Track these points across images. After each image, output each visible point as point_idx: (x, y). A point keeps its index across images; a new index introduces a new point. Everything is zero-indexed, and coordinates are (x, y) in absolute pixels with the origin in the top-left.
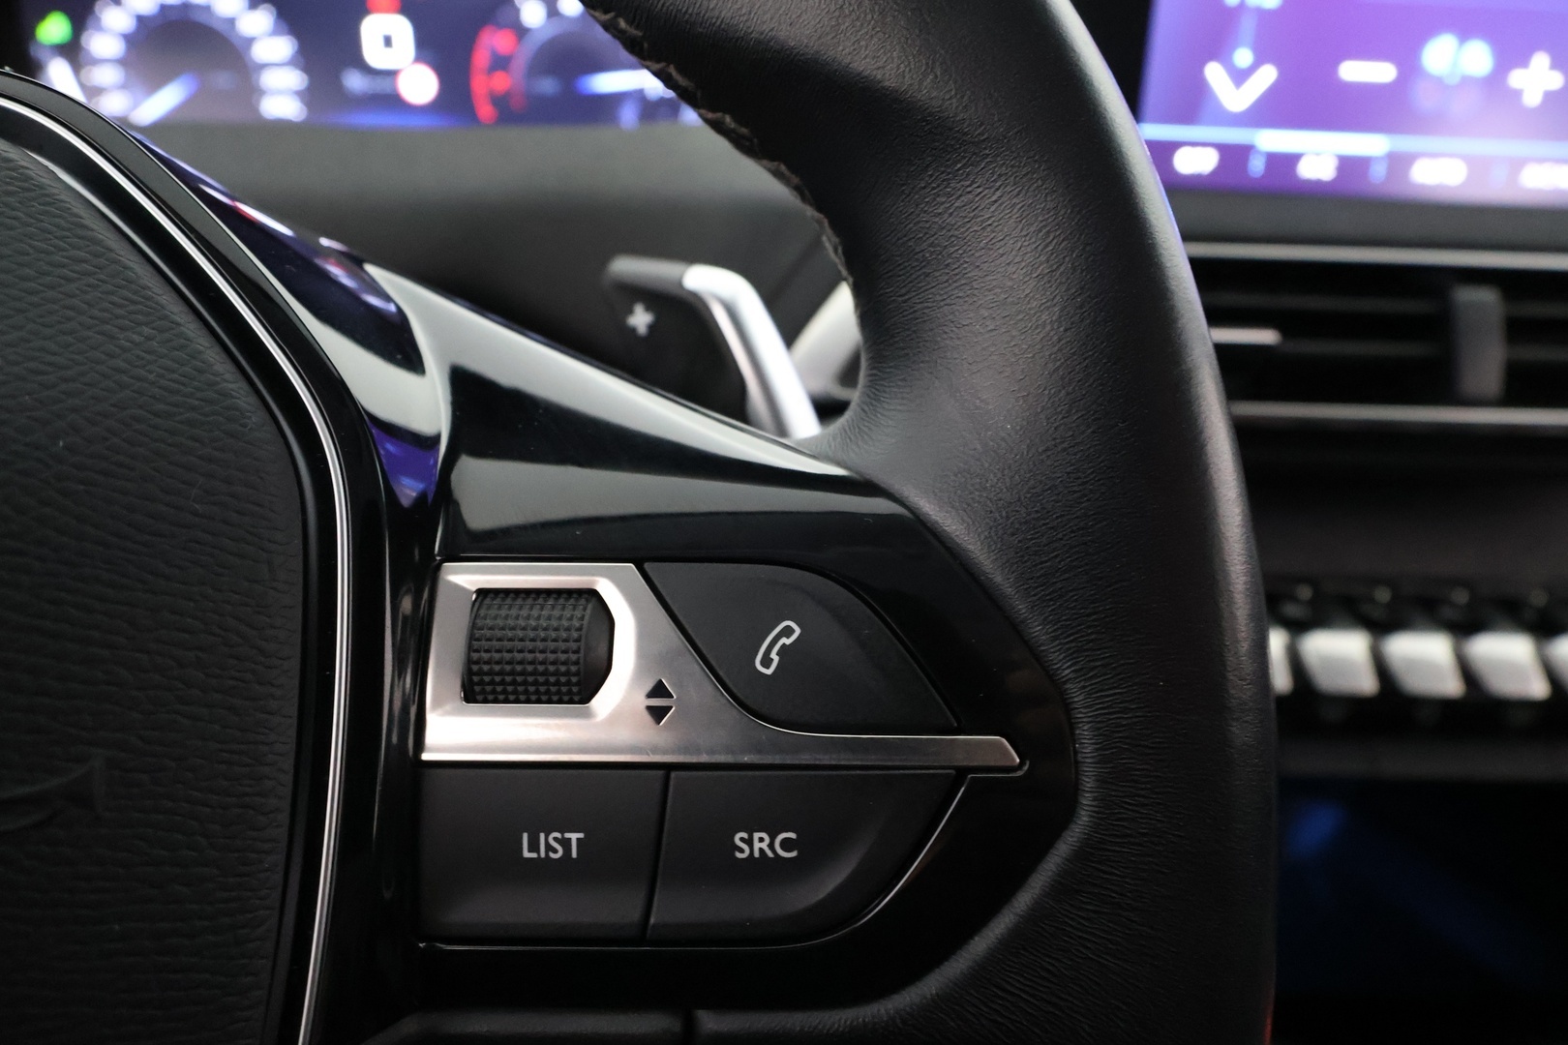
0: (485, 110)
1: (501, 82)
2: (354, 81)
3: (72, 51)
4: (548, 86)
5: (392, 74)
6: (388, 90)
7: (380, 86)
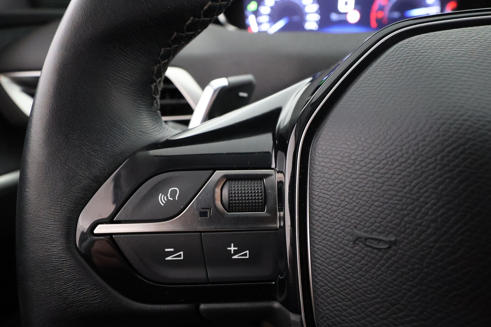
0: (374, 24)
1: (380, 15)
2: (334, 17)
3: (256, 13)
4: (396, 15)
5: (346, 14)
6: (344, 19)
7: (341, 18)
